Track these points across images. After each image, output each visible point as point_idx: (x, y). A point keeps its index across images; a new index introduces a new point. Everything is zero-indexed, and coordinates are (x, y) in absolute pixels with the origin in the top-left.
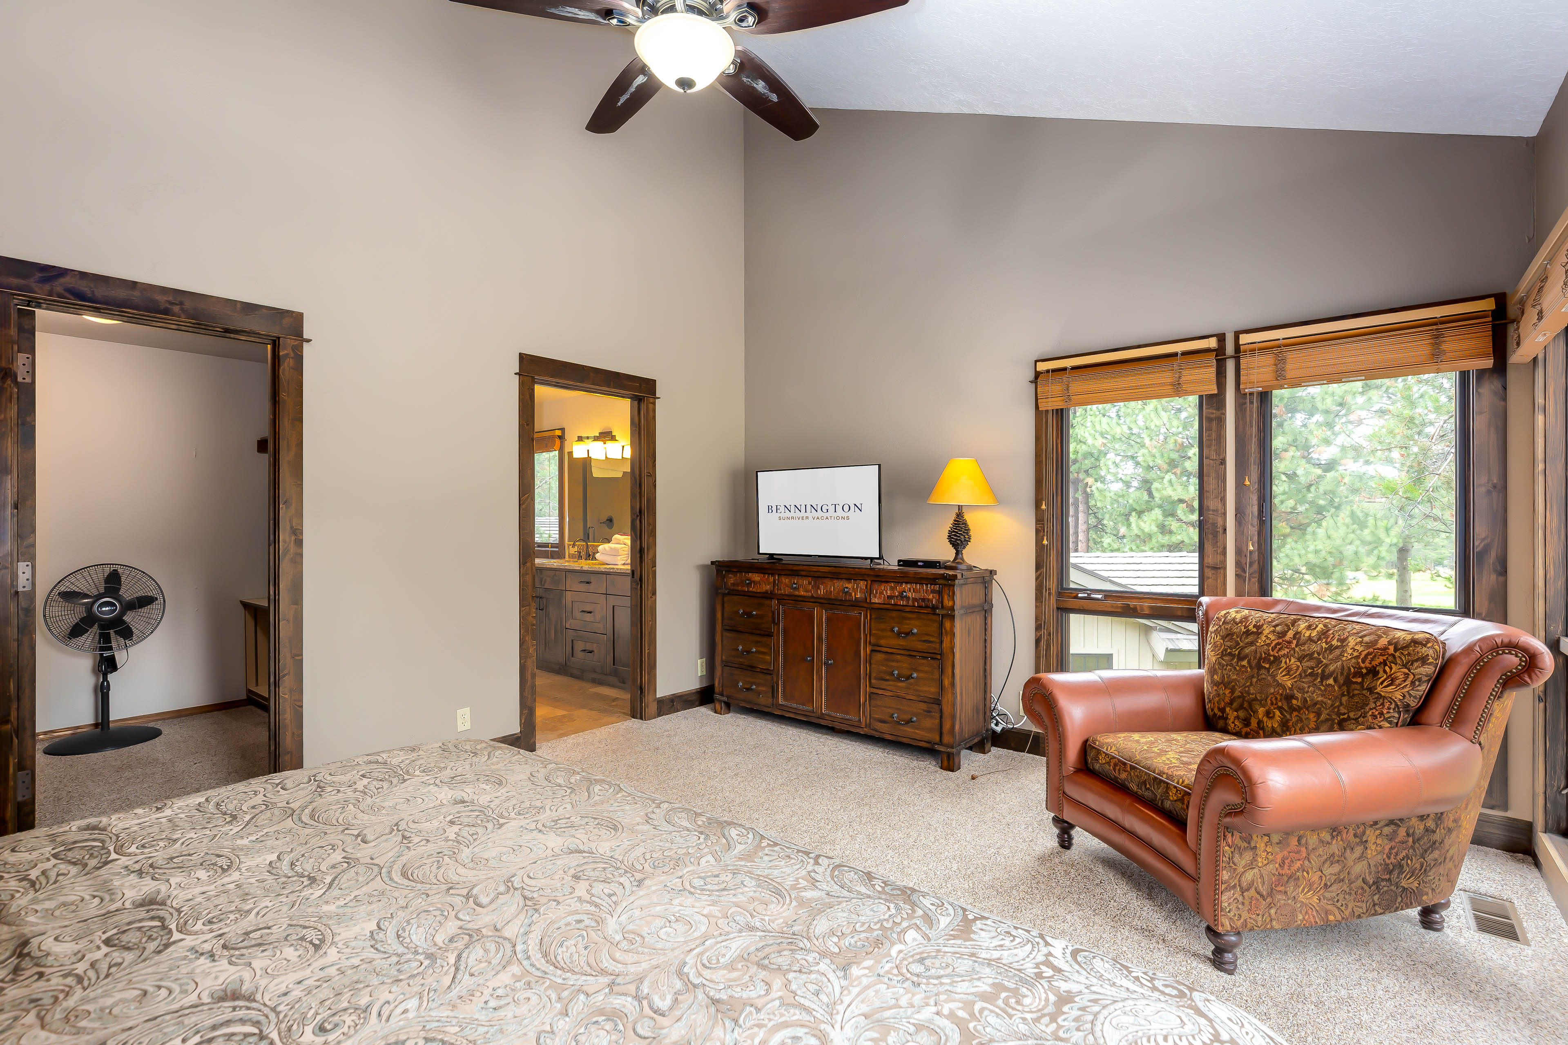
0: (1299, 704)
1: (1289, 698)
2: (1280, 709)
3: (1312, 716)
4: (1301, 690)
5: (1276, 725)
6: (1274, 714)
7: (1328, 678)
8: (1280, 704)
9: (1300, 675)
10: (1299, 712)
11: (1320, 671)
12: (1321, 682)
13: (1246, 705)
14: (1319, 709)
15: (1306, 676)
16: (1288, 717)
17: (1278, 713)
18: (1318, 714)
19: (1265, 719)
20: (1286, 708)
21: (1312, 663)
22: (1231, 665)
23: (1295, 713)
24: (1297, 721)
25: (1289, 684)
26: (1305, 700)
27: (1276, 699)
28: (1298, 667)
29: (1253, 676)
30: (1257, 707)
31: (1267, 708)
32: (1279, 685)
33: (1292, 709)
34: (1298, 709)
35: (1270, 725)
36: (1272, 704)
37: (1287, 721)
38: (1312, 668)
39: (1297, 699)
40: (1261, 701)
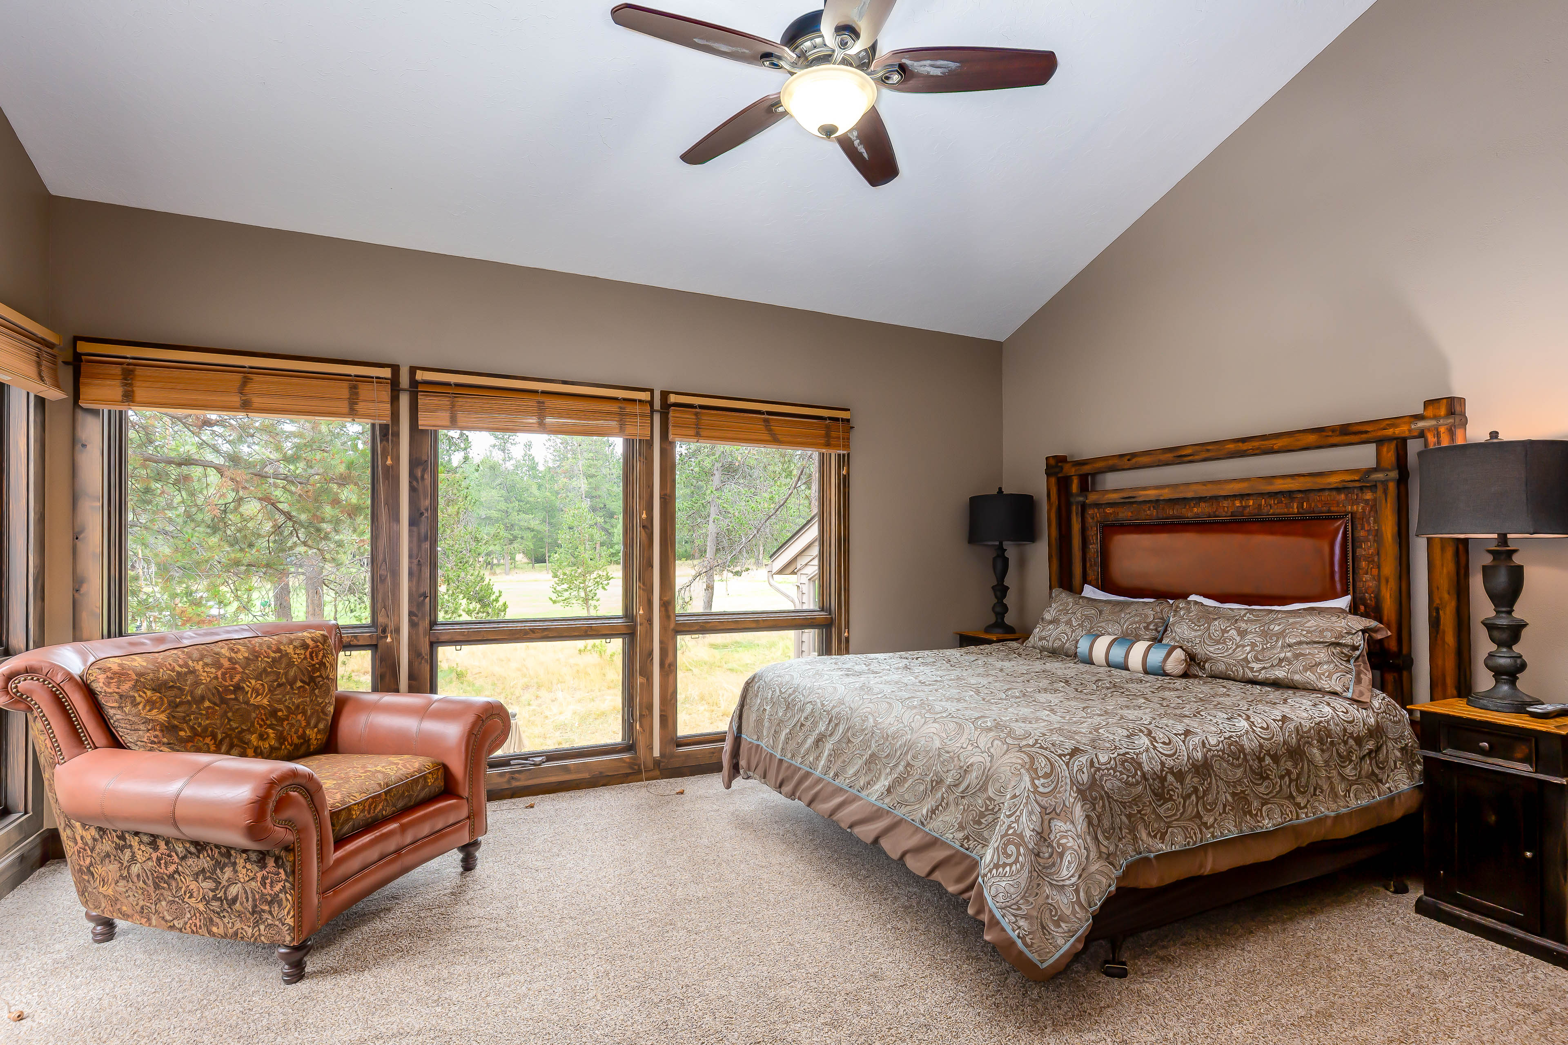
0: (285, 713)
1: (274, 713)
2: (271, 726)
3: (300, 717)
4: (280, 702)
5: (272, 743)
6: (267, 734)
7: (295, 682)
8: (268, 722)
9: (269, 690)
10: (288, 720)
11: (284, 680)
12: (292, 688)
13: (236, 741)
14: (304, 708)
15: (275, 689)
16: (280, 729)
17: (271, 731)
18: (304, 713)
19: (261, 743)
20: (275, 722)
21: (272, 677)
22: (193, 713)
23: (285, 723)
24: (290, 728)
25: (265, 702)
26: (288, 708)
27: (263, 720)
28: (262, 685)
29: (226, 713)
30: (248, 737)
31: (258, 732)
32: (257, 707)
33: (281, 720)
34: (287, 718)
35: (267, 746)
36: (261, 726)
37: (282, 733)
38: (276, 680)
39: (281, 710)
40: (248, 730)
